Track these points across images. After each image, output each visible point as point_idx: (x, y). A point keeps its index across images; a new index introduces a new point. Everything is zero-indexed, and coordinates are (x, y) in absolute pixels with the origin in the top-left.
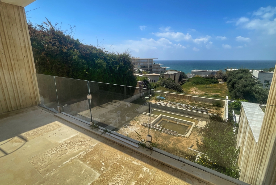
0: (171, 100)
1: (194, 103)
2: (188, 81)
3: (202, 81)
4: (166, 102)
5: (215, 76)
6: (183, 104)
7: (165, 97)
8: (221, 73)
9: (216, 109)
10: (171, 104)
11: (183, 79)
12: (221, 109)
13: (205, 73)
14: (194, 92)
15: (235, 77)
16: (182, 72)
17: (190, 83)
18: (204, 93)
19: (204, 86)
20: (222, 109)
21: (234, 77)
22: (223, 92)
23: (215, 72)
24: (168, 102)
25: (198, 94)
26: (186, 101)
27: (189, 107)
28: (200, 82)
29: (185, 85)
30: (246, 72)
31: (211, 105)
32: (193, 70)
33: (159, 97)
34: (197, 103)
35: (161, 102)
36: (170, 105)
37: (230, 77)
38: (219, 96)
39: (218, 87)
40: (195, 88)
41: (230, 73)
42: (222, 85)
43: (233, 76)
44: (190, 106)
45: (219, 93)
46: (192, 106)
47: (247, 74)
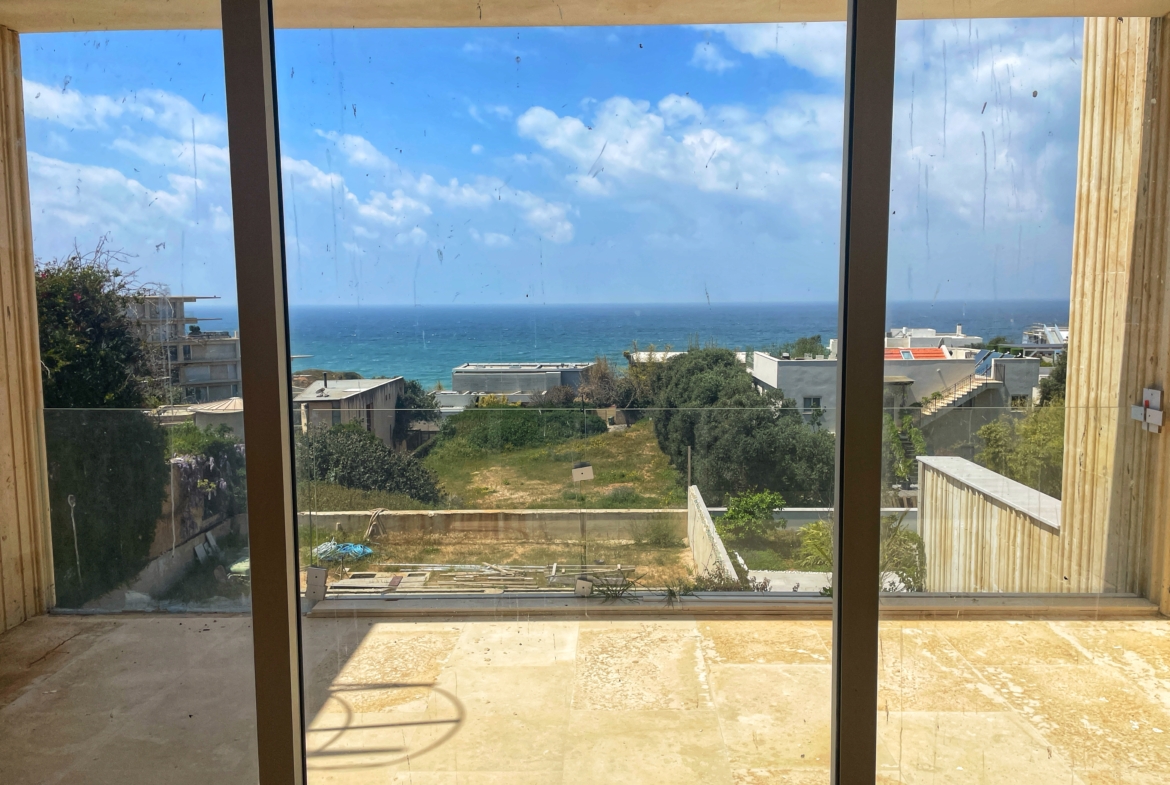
0: (411, 554)
1: (545, 546)
2: (450, 433)
3: (524, 424)
4: (388, 569)
5: (582, 392)
6: (493, 566)
7: (369, 545)
8: (604, 378)
9: (661, 563)
10: (422, 578)
11: (419, 426)
12: (678, 557)
13: (527, 380)
14: (503, 493)
15: (685, 390)
16: (408, 379)
17: (464, 441)
18: (559, 491)
19: (544, 451)
20: (682, 555)
21: (681, 394)
22: (647, 476)
23: (574, 372)
24: (397, 570)
25: (529, 500)
26: (502, 548)
27: (526, 575)
28: (516, 432)
29: (435, 457)
30: (726, 365)
31: (627, 545)
32: (461, 368)
33: (326, 547)
34: (560, 549)
35: (354, 577)
36: (417, 585)
37: (663, 395)
38: (637, 497)
39: (614, 450)
40: (497, 472)
41: (658, 374)
42: (628, 439)
43: (677, 385)
44: (530, 568)
45: (628, 482)
46: (542, 569)
47: (733, 373)
